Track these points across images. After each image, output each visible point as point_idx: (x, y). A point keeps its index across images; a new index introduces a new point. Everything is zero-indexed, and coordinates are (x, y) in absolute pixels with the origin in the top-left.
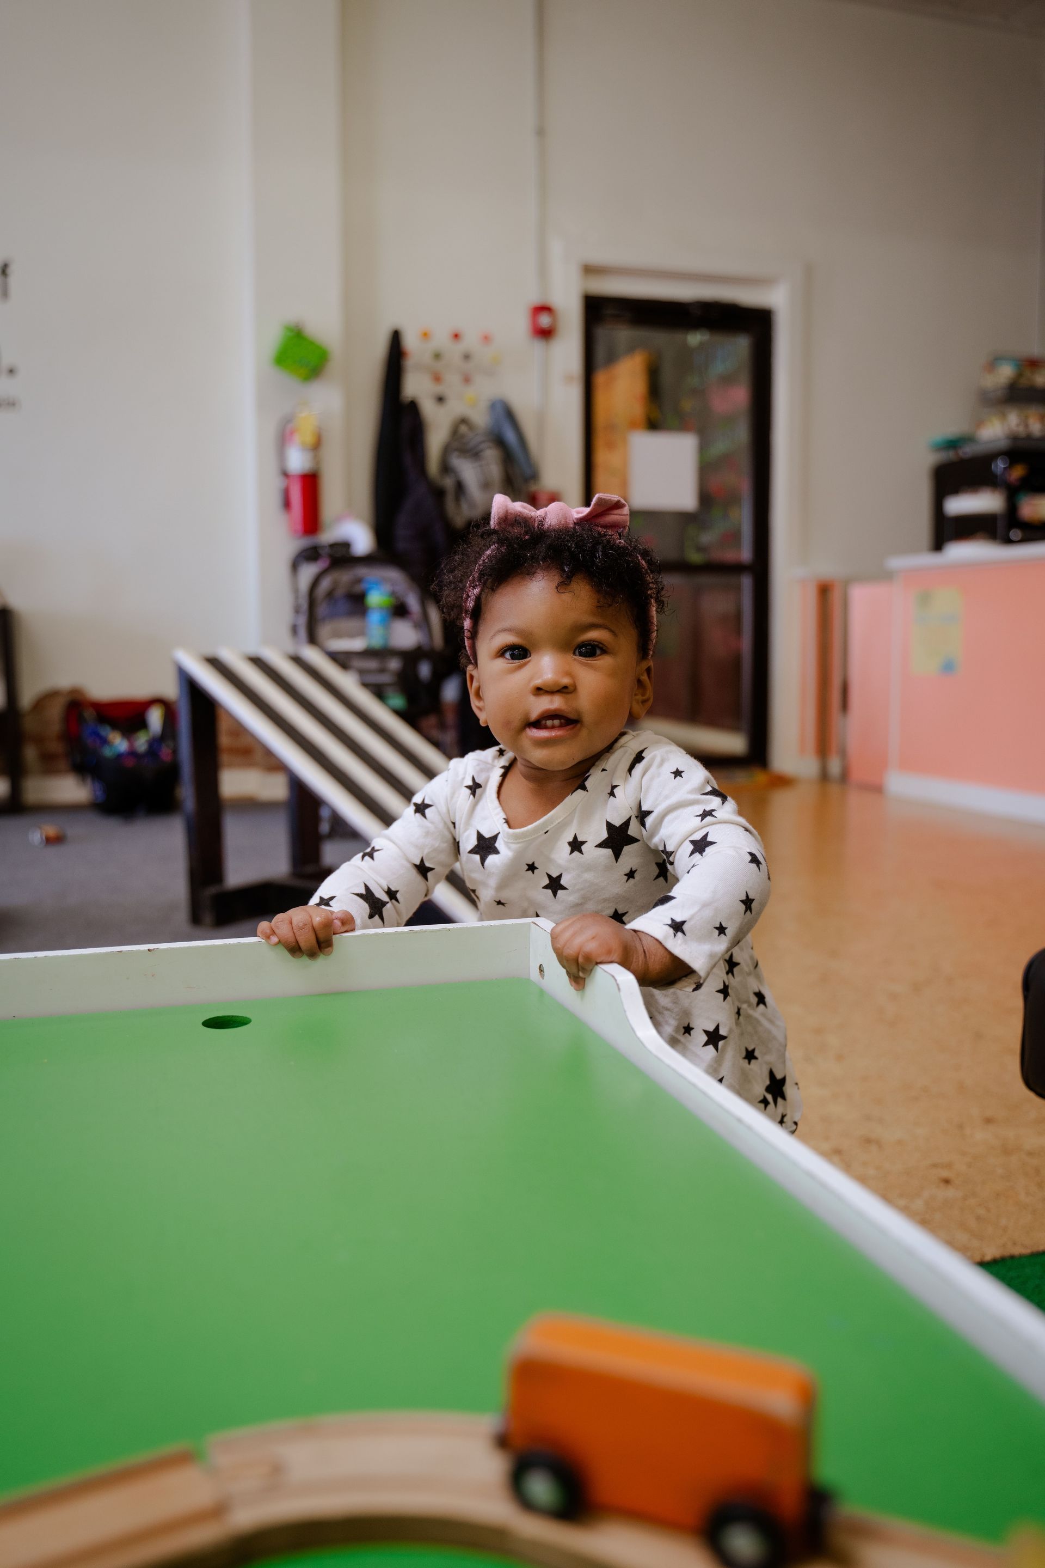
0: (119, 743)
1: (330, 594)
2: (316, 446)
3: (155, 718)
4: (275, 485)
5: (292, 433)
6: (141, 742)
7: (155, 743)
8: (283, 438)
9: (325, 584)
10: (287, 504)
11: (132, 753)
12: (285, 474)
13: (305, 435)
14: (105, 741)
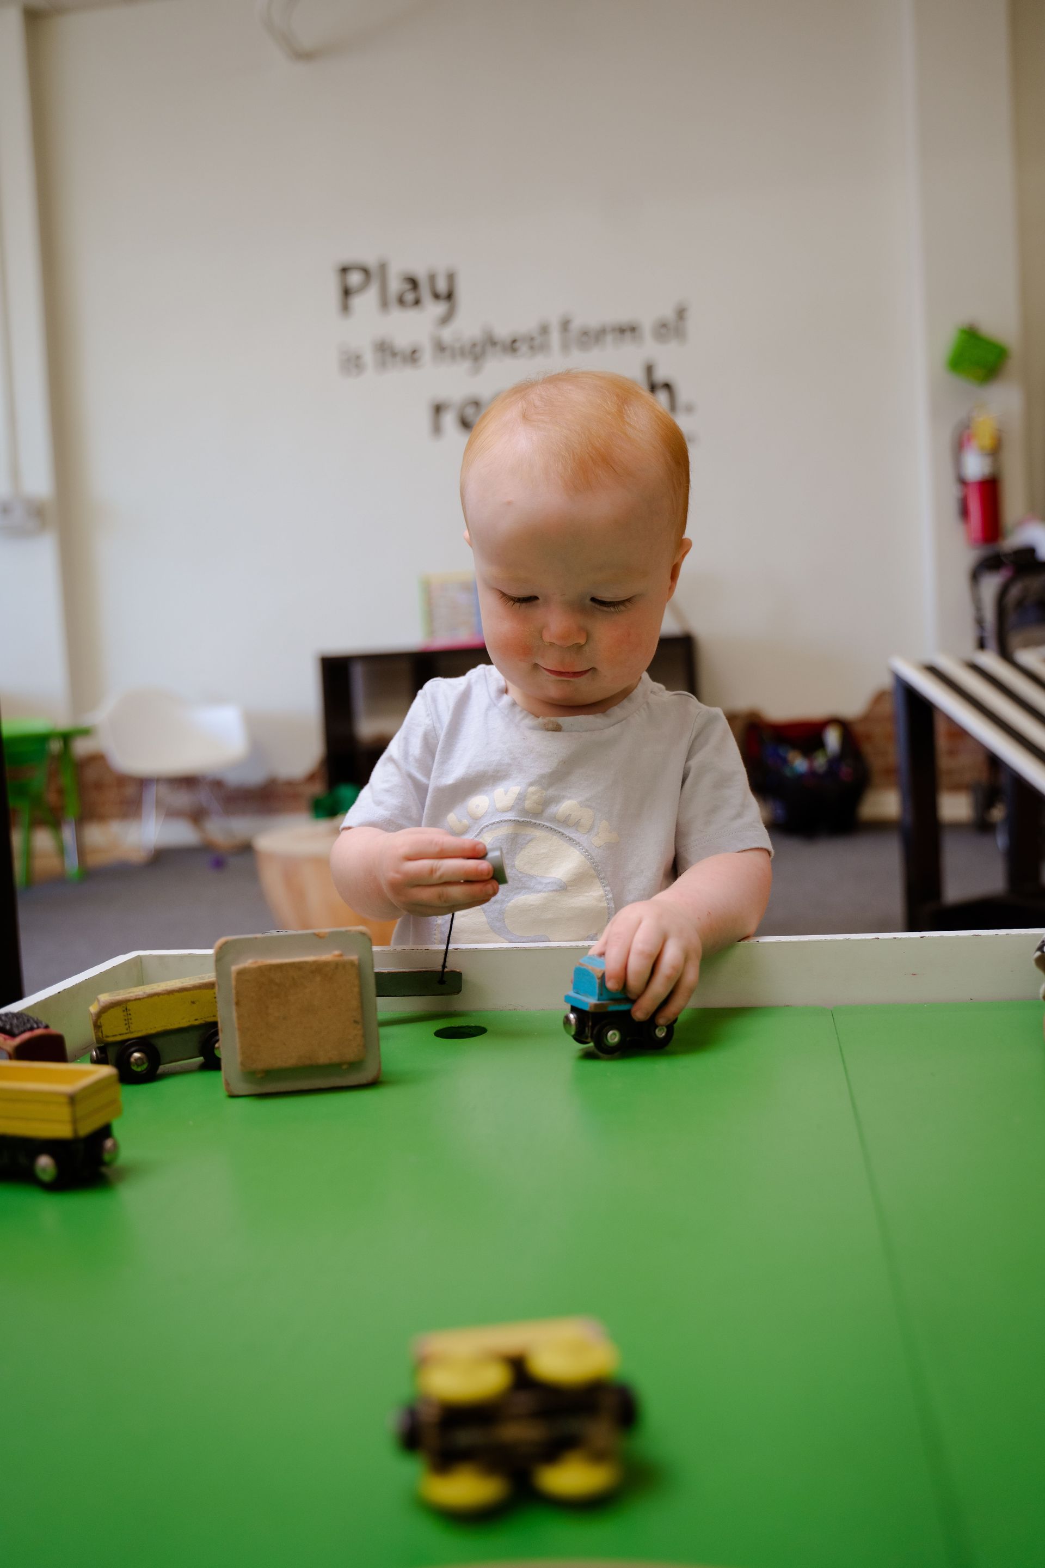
0: (799, 764)
1: (1020, 604)
2: (995, 451)
3: (832, 738)
4: (952, 493)
5: (969, 439)
6: (820, 762)
7: (834, 762)
8: (960, 444)
9: (1015, 592)
10: (964, 512)
11: (812, 773)
12: (963, 482)
13: (984, 437)
14: (785, 761)
